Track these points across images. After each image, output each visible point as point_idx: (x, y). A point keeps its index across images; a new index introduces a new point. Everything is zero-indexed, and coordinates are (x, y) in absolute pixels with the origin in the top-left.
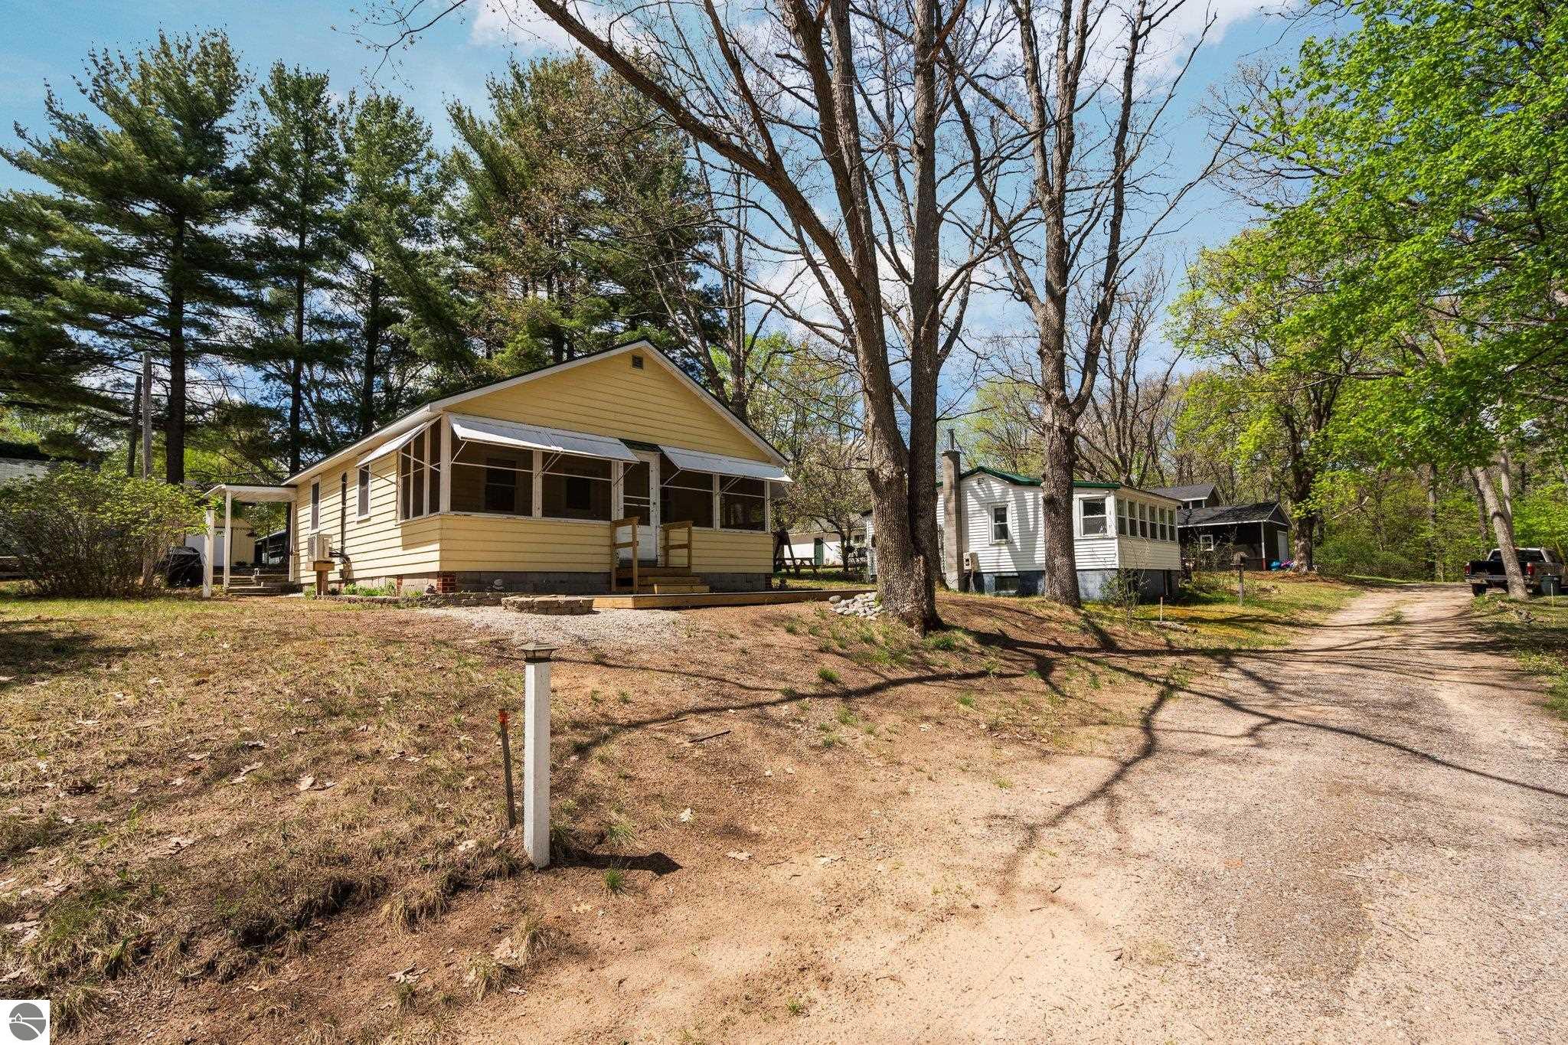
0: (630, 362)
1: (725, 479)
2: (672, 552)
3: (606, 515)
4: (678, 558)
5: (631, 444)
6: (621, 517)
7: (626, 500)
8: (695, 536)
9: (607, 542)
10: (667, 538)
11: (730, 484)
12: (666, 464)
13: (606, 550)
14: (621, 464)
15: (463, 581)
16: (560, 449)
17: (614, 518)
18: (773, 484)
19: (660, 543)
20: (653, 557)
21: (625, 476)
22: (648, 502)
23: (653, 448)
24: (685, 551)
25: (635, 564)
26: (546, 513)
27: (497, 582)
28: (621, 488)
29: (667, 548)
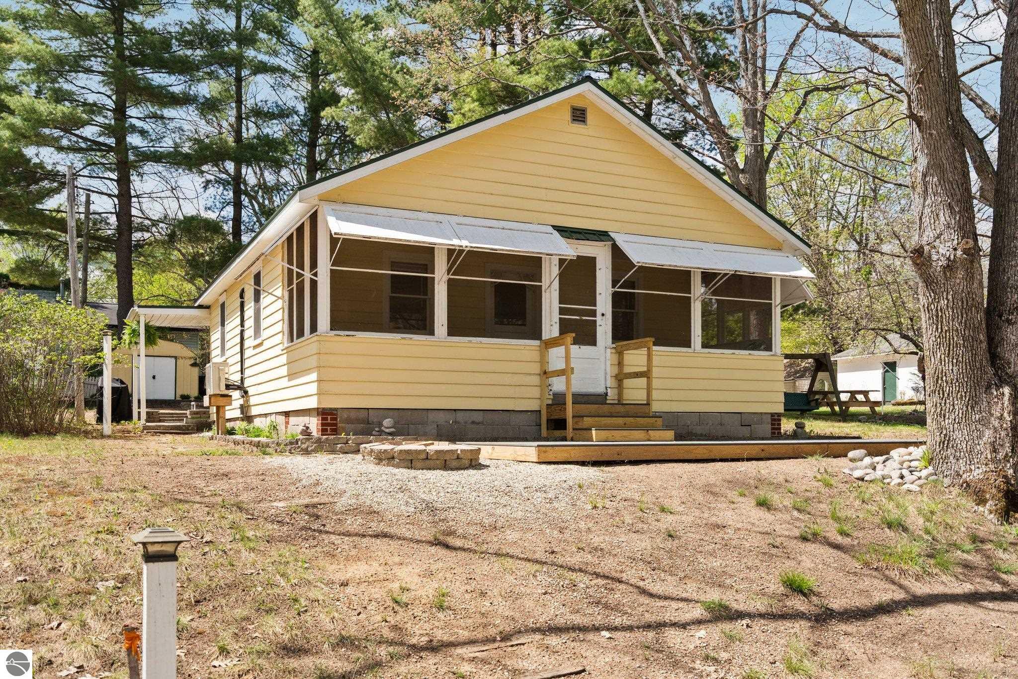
0: (568, 116)
1: (708, 277)
2: (628, 383)
3: (535, 333)
4: (635, 391)
5: (566, 232)
6: (556, 332)
7: (562, 311)
8: (656, 360)
9: (536, 368)
10: (620, 364)
11: (719, 283)
12: (619, 257)
13: (536, 380)
14: (555, 261)
15: (349, 421)
16: (465, 243)
17: (545, 336)
18: (785, 281)
19: (612, 370)
20: (600, 390)
21: (561, 275)
22: (593, 313)
23: (601, 236)
24: (643, 381)
25: (569, 400)
26: (454, 330)
27: (387, 422)
28: (556, 295)
29: (620, 378)
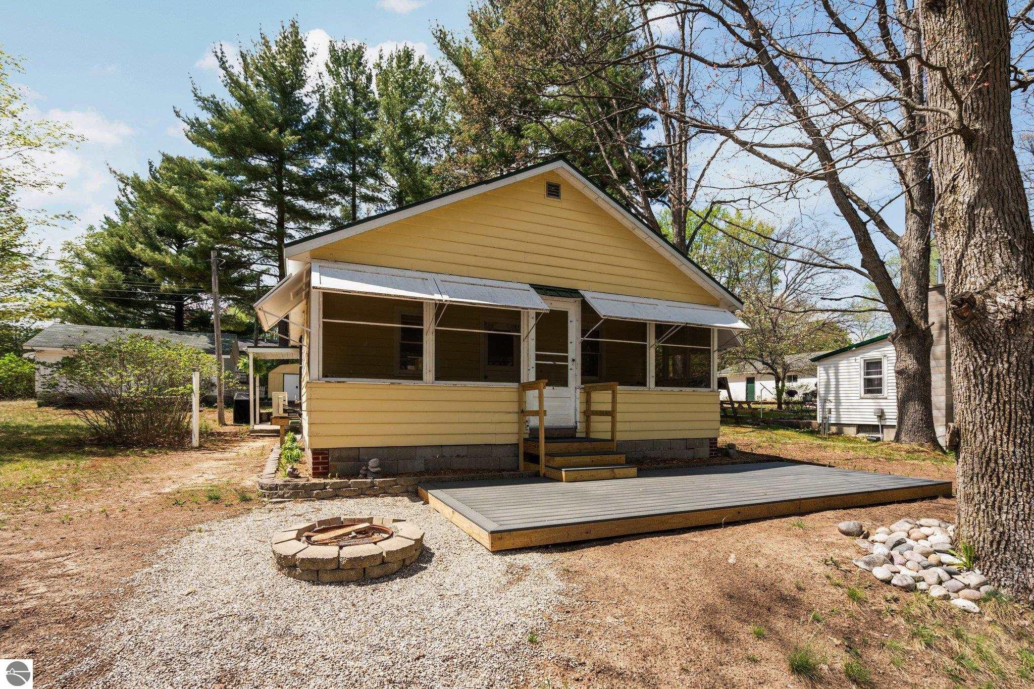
0: (543, 190)
1: (661, 328)
2: (594, 418)
3: (515, 377)
4: (601, 428)
5: (542, 290)
6: (532, 378)
7: (538, 357)
8: (619, 398)
9: (514, 407)
10: (588, 402)
11: (668, 334)
12: (587, 311)
13: (514, 417)
14: (533, 314)
15: (339, 459)
16: (445, 298)
17: (524, 379)
18: (722, 332)
19: (580, 407)
20: (571, 424)
21: (537, 325)
22: (565, 359)
23: (572, 293)
24: (609, 418)
25: (542, 436)
26: (441, 375)
28: (532, 344)
29: (588, 414)
